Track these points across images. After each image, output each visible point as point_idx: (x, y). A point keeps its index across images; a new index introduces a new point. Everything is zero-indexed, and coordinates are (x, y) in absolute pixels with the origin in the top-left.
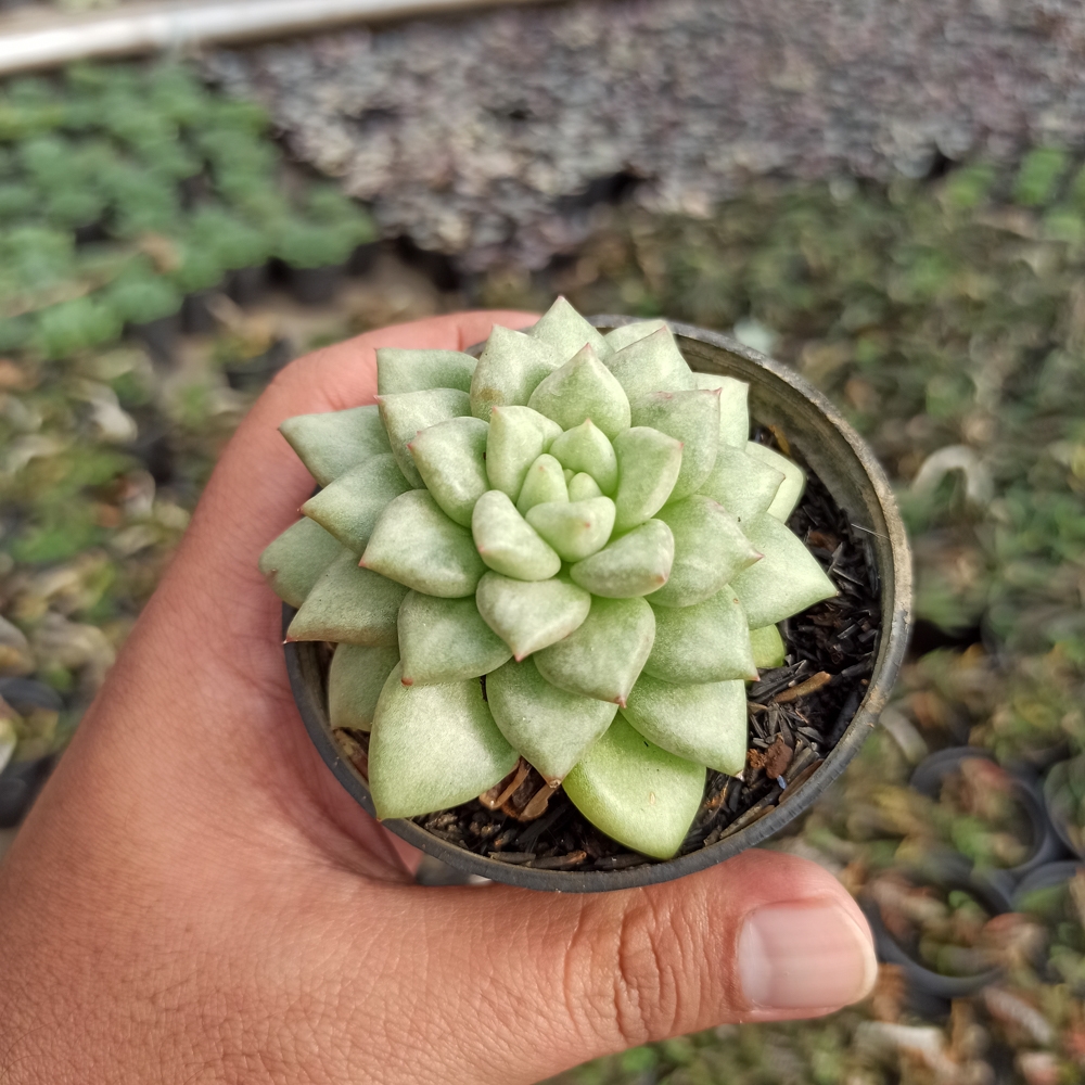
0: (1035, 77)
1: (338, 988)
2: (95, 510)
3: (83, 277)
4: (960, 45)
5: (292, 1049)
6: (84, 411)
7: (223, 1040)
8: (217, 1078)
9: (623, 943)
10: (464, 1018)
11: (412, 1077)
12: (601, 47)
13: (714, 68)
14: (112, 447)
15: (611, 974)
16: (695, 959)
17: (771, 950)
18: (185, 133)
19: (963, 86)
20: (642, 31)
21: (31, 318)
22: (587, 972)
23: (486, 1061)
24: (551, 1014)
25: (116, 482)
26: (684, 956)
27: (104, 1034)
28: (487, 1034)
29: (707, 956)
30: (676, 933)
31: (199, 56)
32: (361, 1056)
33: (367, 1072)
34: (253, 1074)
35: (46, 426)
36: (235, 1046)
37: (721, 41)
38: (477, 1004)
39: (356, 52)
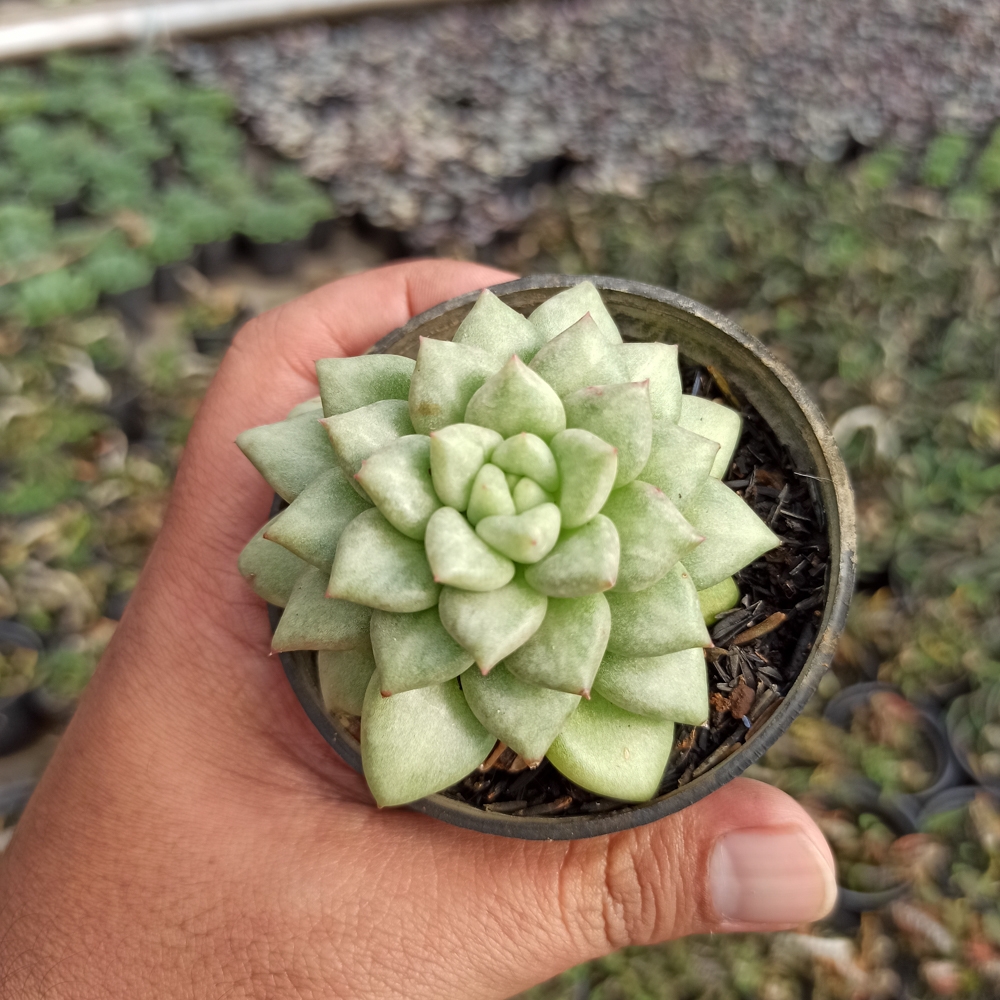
0: (941, 70)
1: (357, 909)
2: (72, 465)
3: (62, 250)
4: (872, 39)
5: (317, 966)
6: (62, 374)
7: (250, 961)
8: (246, 995)
9: (610, 864)
10: (472, 932)
11: (427, 987)
12: (543, 40)
13: (645, 61)
14: (88, 407)
15: (599, 891)
16: (671, 877)
17: (740, 871)
18: (157, 118)
19: (875, 78)
20: (579, 25)
21: (14, 288)
22: (579, 889)
23: (494, 971)
24: (550, 928)
25: (91, 439)
26: (662, 875)
27: (135, 960)
28: (494, 947)
29: (682, 875)
30: (656, 855)
31: (170, 47)
32: (381, 971)
33: (387, 984)
34: (280, 991)
35: (26, 389)
36: (263, 966)
37: (652, 35)
38: (484, 919)
39: (316, 44)
